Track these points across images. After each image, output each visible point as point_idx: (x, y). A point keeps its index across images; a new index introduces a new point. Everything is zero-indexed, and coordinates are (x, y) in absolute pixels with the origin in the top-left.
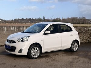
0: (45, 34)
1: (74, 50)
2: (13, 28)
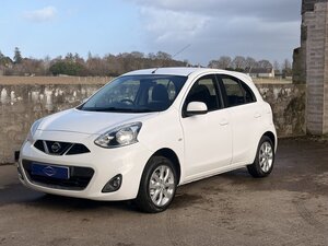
0: (186, 113)
1: (263, 169)
2: (4, 92)
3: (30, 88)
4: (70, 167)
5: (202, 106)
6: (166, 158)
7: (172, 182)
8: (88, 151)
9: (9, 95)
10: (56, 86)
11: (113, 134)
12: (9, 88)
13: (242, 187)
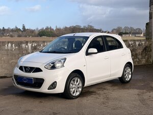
0: (87, 54)
1: (127, 79)
2: (10, 45)
3: (22, 43)
4: (34, 78)
5: (95, 50)
6: (78, 74)
7: (81, 85)
8: (42, 71)
9: (12, 46)
10: (33, 42)
11: (53, 63)
12: (12, 43)
13: (115, 88)
